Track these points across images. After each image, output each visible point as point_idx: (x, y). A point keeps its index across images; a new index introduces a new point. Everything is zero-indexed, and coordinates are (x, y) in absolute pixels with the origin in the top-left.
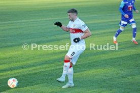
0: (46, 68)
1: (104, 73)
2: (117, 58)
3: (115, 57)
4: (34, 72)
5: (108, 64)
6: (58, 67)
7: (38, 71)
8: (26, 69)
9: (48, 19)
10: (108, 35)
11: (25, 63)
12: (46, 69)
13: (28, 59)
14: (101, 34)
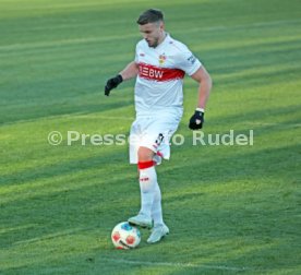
0: (80, 180)
1: (248, 193)
2: (286, 149)
3: (277, 146)
4: (46, 191)
5: (257, 167)
6: (115, 178)
7: (59, 190)
8: (26, 185)
9: (83, 40)
10: (256, 84)
11: (21, 167)
12: (83, 184)
13: (30, 156)
14: (239, 79)
